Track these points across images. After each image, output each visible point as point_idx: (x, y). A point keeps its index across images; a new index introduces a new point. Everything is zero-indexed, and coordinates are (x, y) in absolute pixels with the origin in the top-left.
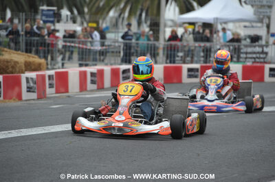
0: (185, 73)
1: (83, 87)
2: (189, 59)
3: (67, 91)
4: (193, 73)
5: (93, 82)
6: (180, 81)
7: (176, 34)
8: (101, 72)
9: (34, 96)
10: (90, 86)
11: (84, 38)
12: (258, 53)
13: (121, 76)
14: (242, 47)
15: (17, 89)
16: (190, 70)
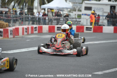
0: (56, 29)
1: (23, 34)
2: (50, 23)
3: (18, 35)
4: (58, 29)
5: (26, 32)
6: (54, 32)
7: (45, 13)
8: (28, 28)
9: (12, 36)
10: (25, 33)
11: (10, 14)
12: (75, 21)
13: (34, 29)
14: (69, 19)
15: (7, 34)
16: (58, 28)
